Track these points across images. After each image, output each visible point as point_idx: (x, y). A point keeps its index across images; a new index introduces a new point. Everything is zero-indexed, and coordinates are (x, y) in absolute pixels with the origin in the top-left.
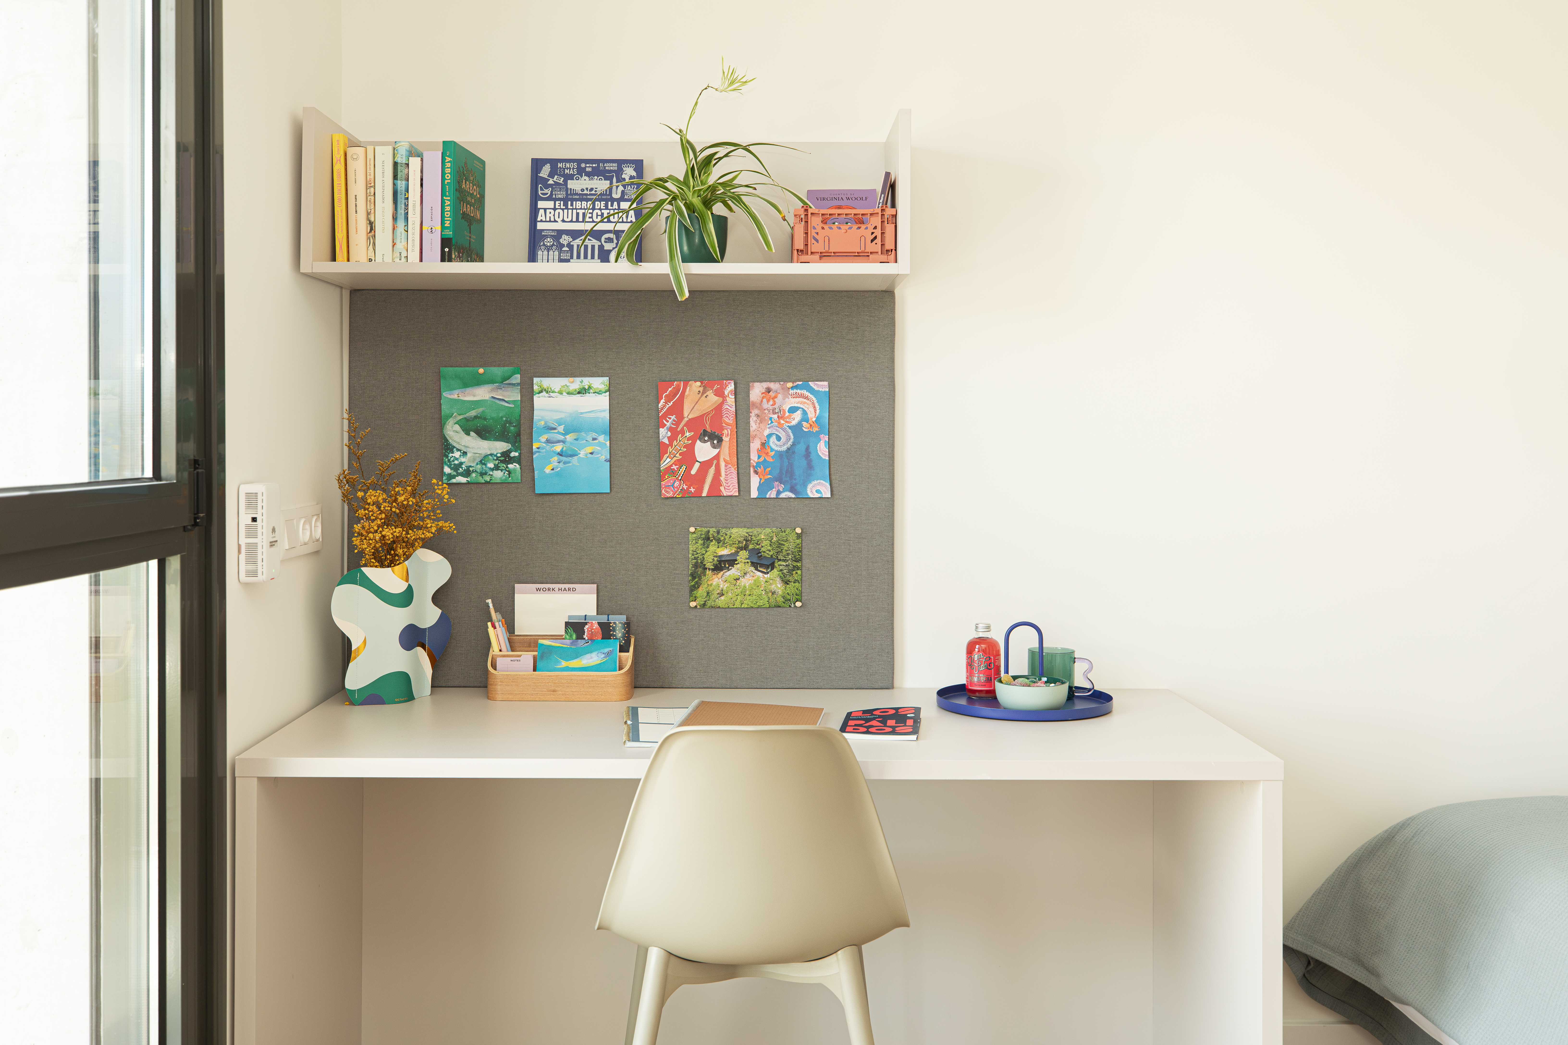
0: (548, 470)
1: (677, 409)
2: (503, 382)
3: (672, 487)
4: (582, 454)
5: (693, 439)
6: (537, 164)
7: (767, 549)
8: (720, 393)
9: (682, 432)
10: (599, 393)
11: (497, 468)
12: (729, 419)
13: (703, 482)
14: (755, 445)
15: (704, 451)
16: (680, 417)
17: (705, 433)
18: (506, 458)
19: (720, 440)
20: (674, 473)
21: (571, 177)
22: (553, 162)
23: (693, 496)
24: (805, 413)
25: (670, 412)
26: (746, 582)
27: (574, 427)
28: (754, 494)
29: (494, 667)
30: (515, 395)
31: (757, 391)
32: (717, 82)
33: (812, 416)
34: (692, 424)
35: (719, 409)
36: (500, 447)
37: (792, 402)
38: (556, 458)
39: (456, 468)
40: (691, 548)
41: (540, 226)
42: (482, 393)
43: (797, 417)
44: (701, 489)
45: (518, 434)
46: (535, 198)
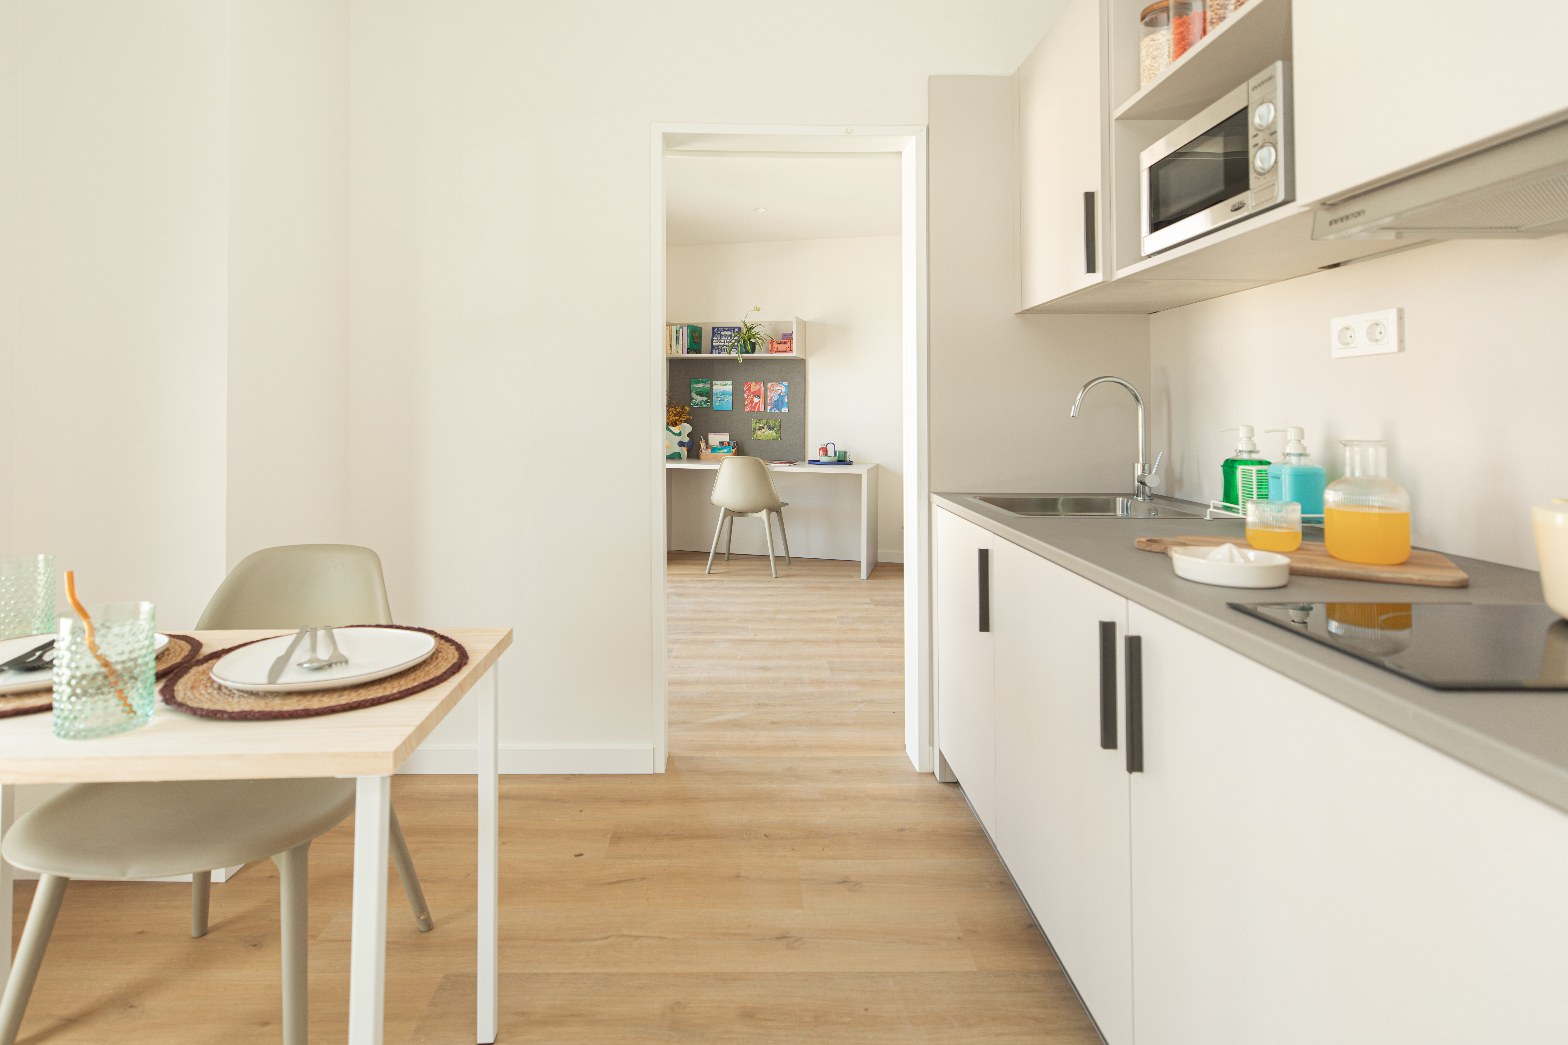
0: (717, 404)
1: (749, 389)
2: (706, 382)
3: (748, 409)
4: (725, 400)
5: (753, 397)
6: (714, 328)
7: (772, 425)
8: (760, 385)
9: (750, 395)
10: (730, 385)
11: (704, 404)
12: (762, 391)
13: (756, 408)
14: (769, 399)
15: (756, 400)
16: (750, 391)
17: (756, 395)
18: (706, 401)
19: (760, 397)
20: (748, 405)
21: (722, 331)
22: (718, 328)
23: (753, 411)
24: (781, 390)
25: (747, 390)
26: (766, 433)
27: (724, 394)
28: (768, 411)
29: (703, 450)
30: (709, 386)
31: (769, 385)
32: (754, 309)
33: (783, 391)
34: (752, 393)
35: (760, 389)
36: (705, 399)
37: (778, 388)
38: (719, 402)
39: (694, 404)
40: (753, 424)
41: (714, 344)
42: (701, 385)
43: (780, 391)
44: (755, 410)
45: (710, 395)
46: (713, 337)
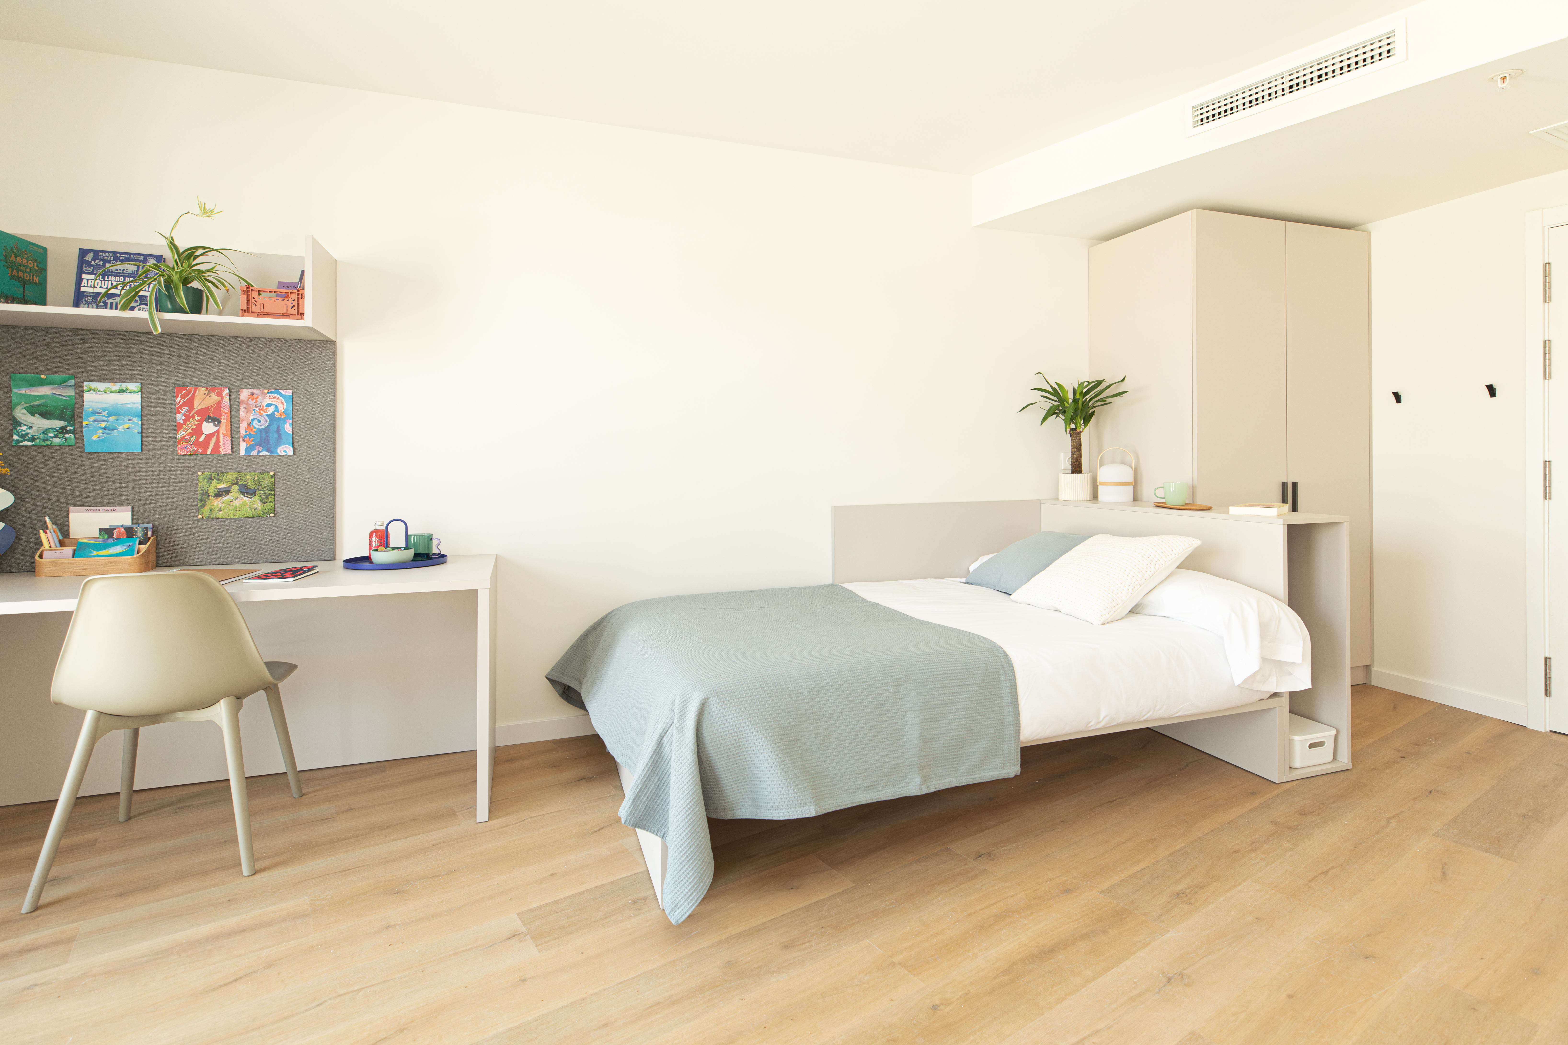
0: (95, 438)
1: (190, 403)
2: (62, 384)
3: (184, 449)
4: (121, 429)
5: (201, 421)
6: (83, 252)
7: (251, 484)
8: (219, 395)
9: (193, 417)
10: (133, 392)
11: (56, 436)
12: (225, 409)
13: (208, 445)
14: (243, 426)
15: (208, 428)
16: (192, 408)
17: (209, 417)
18: (63, 430)
19: (220, 422)
20: (187, 441)
21: (109, 262)
22: (96, 253)
23: (201, 454)
24: (276, 407)
25: (184, 405)
26: (237, 503)
27: (115, 412)
28: (243, 452)
29: (41, 556)
30: (71, 393)
31: (244, 394)
32: (197, 211)
33: (281, 409)
34: (199, 412)
35: (219, 404)
36: (59, 424)
37: (269, 401)
38: (101, 431)
39: (23, 436)
40: (201, 484)
41: (83, 289)
42: (45, 391)
43: (271, 410)
44: (206, 450)
45: (73, 416)
46: (80, 272)
